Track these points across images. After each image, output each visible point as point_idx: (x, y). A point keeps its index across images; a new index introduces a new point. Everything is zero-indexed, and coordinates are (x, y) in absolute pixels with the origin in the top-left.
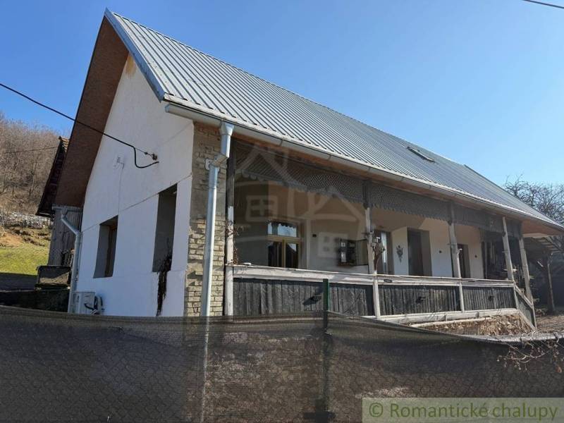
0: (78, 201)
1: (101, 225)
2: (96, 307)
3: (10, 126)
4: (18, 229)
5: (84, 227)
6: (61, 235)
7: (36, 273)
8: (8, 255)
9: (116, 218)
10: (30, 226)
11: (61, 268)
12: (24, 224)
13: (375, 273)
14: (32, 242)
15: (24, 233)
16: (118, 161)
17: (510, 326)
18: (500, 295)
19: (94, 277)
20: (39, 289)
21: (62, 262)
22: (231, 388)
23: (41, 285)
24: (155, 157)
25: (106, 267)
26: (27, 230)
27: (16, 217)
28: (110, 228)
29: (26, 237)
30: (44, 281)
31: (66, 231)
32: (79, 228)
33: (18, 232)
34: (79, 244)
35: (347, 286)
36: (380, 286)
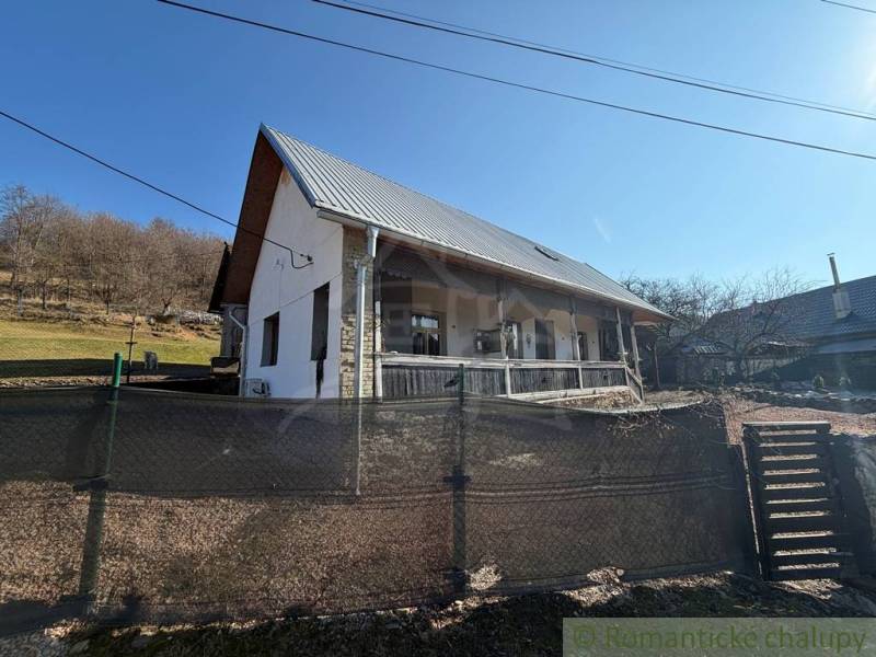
0: (244, 299)
1: (266, 320)
2: (263, 392)
3: (180, 232)
4: (192, 325)
5: (250, 323)
6: (230, 330)
7: (209, 363)
8: (185, 348)
9: (278, 313)
10: (203, 323)
11: (233, 358)
12: (197, 321)
13: (507, 359)
14: (206, 337)
15: (198, 329)
16: (278, 263)
17: (622, 401)
18: (614, 375)
19: (262, 366)
20: (213, 377)
21: (232, 353)
22: (383, 458)
23: (215, 374)
24: (309, 259)
25: (271, 357)
26: (200, 326)
27: (190, 314)
28: (273, 323)
29: (200, 332)
30: (217, 370)
31: (235, 326)
32: (246, 324)
33: (192, 328)
34: (247, 337)
35: (483, 370)
36: (511, 370)
